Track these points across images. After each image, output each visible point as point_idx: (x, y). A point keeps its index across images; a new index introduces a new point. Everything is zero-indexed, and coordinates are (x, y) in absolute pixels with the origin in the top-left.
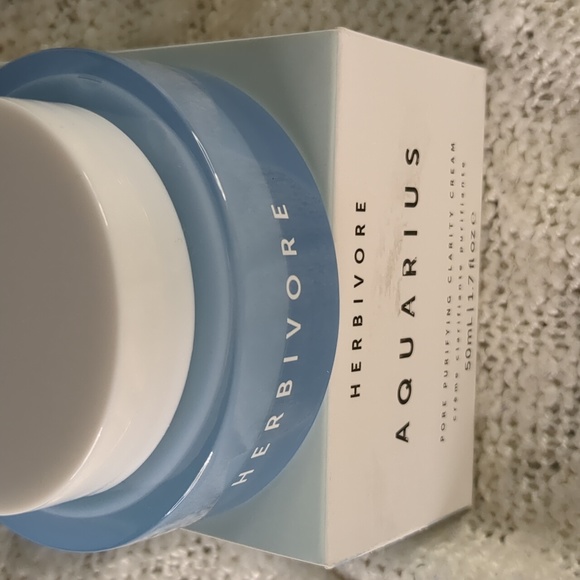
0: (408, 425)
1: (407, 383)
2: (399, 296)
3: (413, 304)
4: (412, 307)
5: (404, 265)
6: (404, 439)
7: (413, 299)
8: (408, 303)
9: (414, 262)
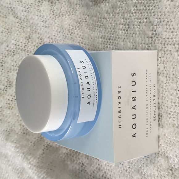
0: (136, 133)
1: (135, 124)
2: (131, 105)
3: (135, 107)
4: (135, 108)
5: (132, 98)
6: (135, 137)
7: (136, 106)
8: (134, 107)
9: (135, 98)
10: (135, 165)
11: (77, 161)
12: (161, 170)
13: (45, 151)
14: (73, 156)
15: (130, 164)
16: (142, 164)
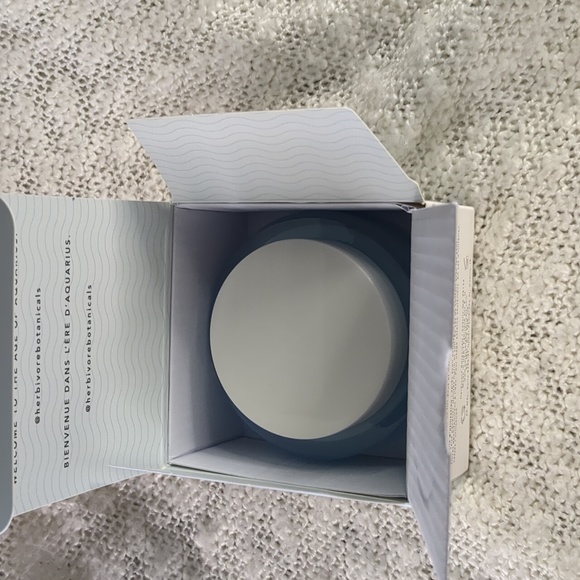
10: (316, 560)
11: (120, 553)
12: (397, 571)
13: (15, 531)
14: (106, 540)
15: (301, 557)
16: (339, 556)
